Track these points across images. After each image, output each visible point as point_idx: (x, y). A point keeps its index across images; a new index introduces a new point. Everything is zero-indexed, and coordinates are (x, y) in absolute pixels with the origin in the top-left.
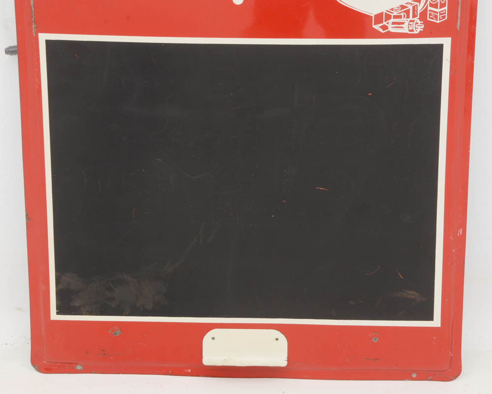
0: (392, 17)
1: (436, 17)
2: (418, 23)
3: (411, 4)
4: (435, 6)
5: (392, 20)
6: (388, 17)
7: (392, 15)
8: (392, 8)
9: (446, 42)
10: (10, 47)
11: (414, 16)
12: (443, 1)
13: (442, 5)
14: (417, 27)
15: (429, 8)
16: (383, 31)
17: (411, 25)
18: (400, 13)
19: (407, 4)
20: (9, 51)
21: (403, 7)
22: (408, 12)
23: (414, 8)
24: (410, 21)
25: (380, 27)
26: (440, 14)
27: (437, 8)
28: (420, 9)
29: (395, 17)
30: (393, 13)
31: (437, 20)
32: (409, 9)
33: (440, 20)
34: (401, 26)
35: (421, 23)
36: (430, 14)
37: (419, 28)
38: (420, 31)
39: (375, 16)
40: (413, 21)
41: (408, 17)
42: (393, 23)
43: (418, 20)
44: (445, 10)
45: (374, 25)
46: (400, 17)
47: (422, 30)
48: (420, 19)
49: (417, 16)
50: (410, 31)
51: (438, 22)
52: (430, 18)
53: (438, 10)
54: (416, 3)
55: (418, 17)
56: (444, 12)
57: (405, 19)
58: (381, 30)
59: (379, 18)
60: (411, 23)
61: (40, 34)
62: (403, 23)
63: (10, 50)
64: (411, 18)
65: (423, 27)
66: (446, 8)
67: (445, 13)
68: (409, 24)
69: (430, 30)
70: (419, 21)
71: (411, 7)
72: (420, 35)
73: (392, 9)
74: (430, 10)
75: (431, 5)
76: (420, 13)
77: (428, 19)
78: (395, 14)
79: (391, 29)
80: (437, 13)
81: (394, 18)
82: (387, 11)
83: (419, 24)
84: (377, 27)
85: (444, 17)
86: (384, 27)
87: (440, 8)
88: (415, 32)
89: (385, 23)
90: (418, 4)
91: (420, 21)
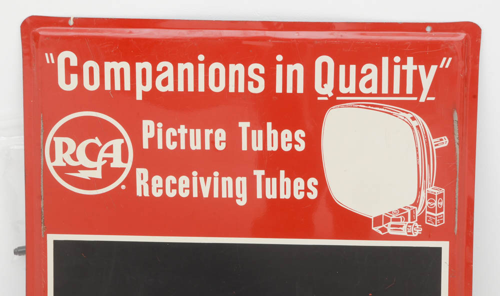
0: (391, 219)
1: (434, 221)
2: (416, 227)
3: (409, 207)
4: (433, 210)
5: (391, 223)
6: (387, 220)
7: (391, 218)
8: (390, 211)
9: (445, 246)
10: (19, 248)
11: (412, 220)
12: (440, 206)
13: (440, 210)
14: (415, 230)
15: (427, 212)
16: (383, 233)
17: (409, 228)
18: (399, 216)
19: (405, 207)
20: (18, 252)
21: (401, 210)
22: (406, 215)
23: (412, 211)
24: (409, 224)
25: (379, 229)
26: (438, 218)
27: (435, 213)
28: (418, 212)
29: (394, 220)
30: (391, 216)
31: (435, 224)
32: (408, 213)
33: (438, 224)
34: (400, 228)
35: (419, 227)
36: (428, 218)
37: (418, 231)
38: (419, 234)
39: (374, 218)
40: (412, 224)
41: (407, 220)
42: (392, 226)
43: (416, 223)
44: (442, 215)
45: (374, 227)
46: (399, 220)
47: (420, 233)
48: (419, 223)
49: (415, 220)
50: (409, 233)
51: (436, 226)
52: (428, 222)
53: (436, 215)
54: (414, 207)
55: (417, 220)
56: (442, 216)
57: (403, 222)
58: (380, 232)
59: (378, 220)
60: (410, 226)
61: (48, 235)
62: (402, 226)
63: (19, 250)
64: (409, 222)
65: (421, 230)
66: (443, 213)
67: (442, 218)
68: (408, 227)
69: (428, 233)
70: (417, 225)
71: (409, 211)
72: (418, 238)
73: (391, 213)
74: (428, 215)
75: (429, 210)
76: (418, 217)
77: (426, 223)
78: (394, 217)
79: (390, 231)
80: (434, 217)
81: (392, 221)
82: (386, 214)
83: (418, 228)
84: (376, 229)
85: (442, 222)
86: (384, 230)
87: (438, 213)
88: (414, 235)
89: (384, 226)
90: (416, 208)
91: (419, 224)
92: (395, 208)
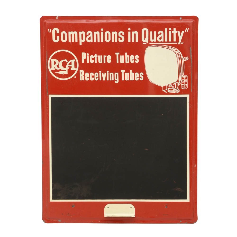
1: (184, 87)
4: (183, 83)
5: (169, 88)
6: (168, 87)
7: (169, 86)
9: (188, 96)
11: (177, 87)
13: (186, 83)
15: (182, 84)
16: (166, 92)
21: (173, 84)
22: (174, 86)
23: (176, 84)
24: (175, 89)
26: (185, 86)
27: (184, 84)
28: (178, 84)
29: (170, 87)
32: (175, 85)
33: (185, 88)
34: (172, 90)
36: (182, 86)
37: (178, 91)
39: (163, 87)
40: (176, 89)
41: (175, 87)
42: (170, 89)
45: (163, 90)
46: (172, 87)
50: (175, 92)
51: (185, 89)
53: (185, 85)
54: (177, 83)
55: (178, 87)
58: (165, 92)
59: (165, 88)
62: (173, 89)
64: (175, 88)
65: (180, 91)
66: (187, 84)
67: (187, 86)
69: (182, 92)
71: (175, 84)
72: (179, 94)
73: (169, 85)
74: (182, 85)
75: (182, 83)
76: (179, 86)
77: (181, 88)
78: (170, 86)
79: (169, 91)
80: (184, 86)
82: (167, 85)
84: (164, 91)
85: (187, 87)
86: (167, 91)
88: (177, 93)
89: (167, 89)
90: (178, 83)
91: (179, 89)
92: (170, 83)
